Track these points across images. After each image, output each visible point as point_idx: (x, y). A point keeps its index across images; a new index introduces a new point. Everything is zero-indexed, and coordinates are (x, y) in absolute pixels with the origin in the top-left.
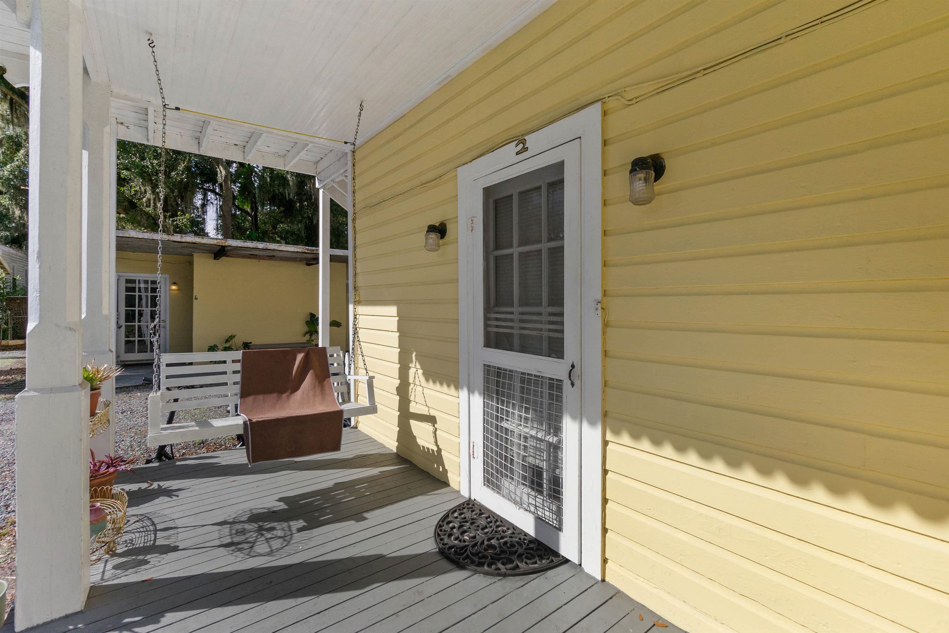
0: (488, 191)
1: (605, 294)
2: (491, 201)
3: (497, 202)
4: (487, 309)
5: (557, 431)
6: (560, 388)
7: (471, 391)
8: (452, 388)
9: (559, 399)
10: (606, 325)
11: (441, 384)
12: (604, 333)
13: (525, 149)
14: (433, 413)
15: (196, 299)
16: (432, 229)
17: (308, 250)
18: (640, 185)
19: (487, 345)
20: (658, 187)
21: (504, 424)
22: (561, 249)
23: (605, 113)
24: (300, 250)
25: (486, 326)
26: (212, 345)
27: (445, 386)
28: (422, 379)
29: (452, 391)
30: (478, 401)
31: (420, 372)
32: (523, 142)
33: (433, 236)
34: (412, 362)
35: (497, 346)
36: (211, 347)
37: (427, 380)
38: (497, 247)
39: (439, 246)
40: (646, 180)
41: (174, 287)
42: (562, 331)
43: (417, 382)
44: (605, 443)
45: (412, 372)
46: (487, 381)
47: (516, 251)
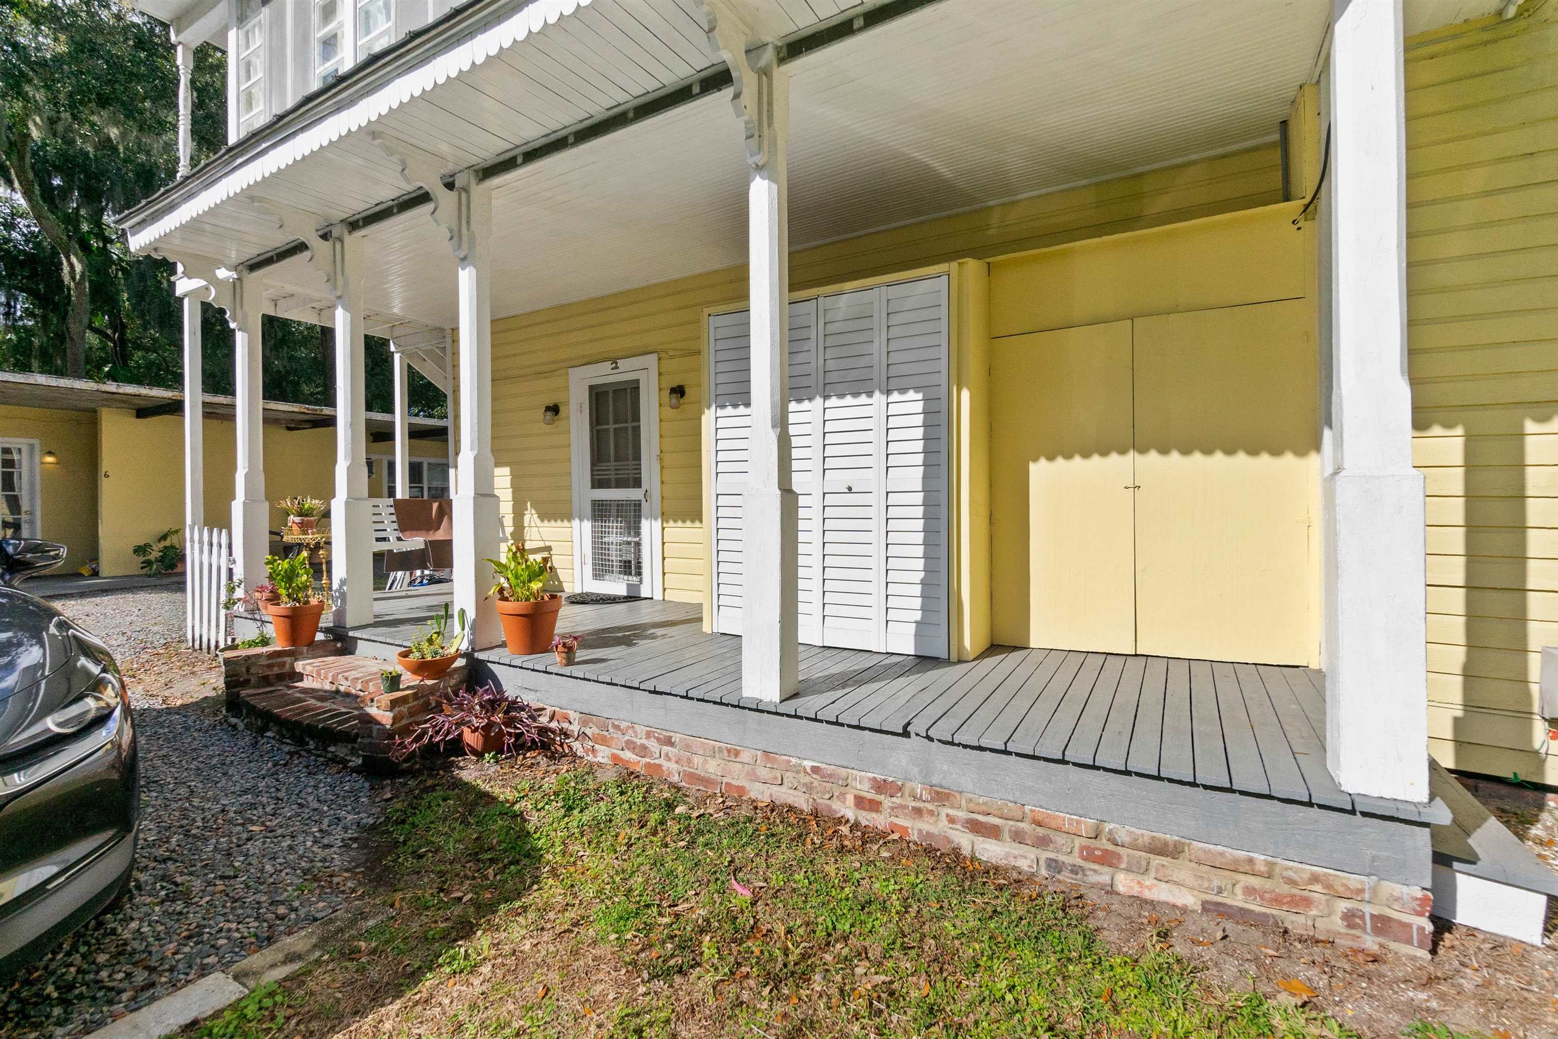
0: (592, 388)
1: (661, 451)
2: (594, 394)
3: (597, 394)
4: (593, 464)
5: (638, 534)
6: (640, 505)
7: (581, 520)
8: (566, 521)
9: (640, 510)
10: (662, 467)
11: (556, 521)
12: (661, 472)
13: (617, 368)
14: (548, 544)
15: (106, 476)
16: (548, 409)
17: (308, 409)
18: (674, 401)
19: (593, 487)
20: (682, 401)
21: (606, 540)
22: (639, 427)
23: (659, 359)
24: (296, 410)
25: (592, 475)
26: (142, 544)
27: (559, 521)
28: (538, 521)
29: (566, 523)
30: (587, 525)
31: (535, 516)
32: (616, 363)
33: (549, 413)
34: (527, 509)
35: (600, 487)
36: (139, 547)
37: (542, 521)
38: (598, 424)
39: (554, 421)
40: (677, 398)
41: (50, 459)
42: (640, 473)
43: (533, 524)
44: (663, 529)
45: (527, 518)
46: (593, 510)
47: (611, 427)
